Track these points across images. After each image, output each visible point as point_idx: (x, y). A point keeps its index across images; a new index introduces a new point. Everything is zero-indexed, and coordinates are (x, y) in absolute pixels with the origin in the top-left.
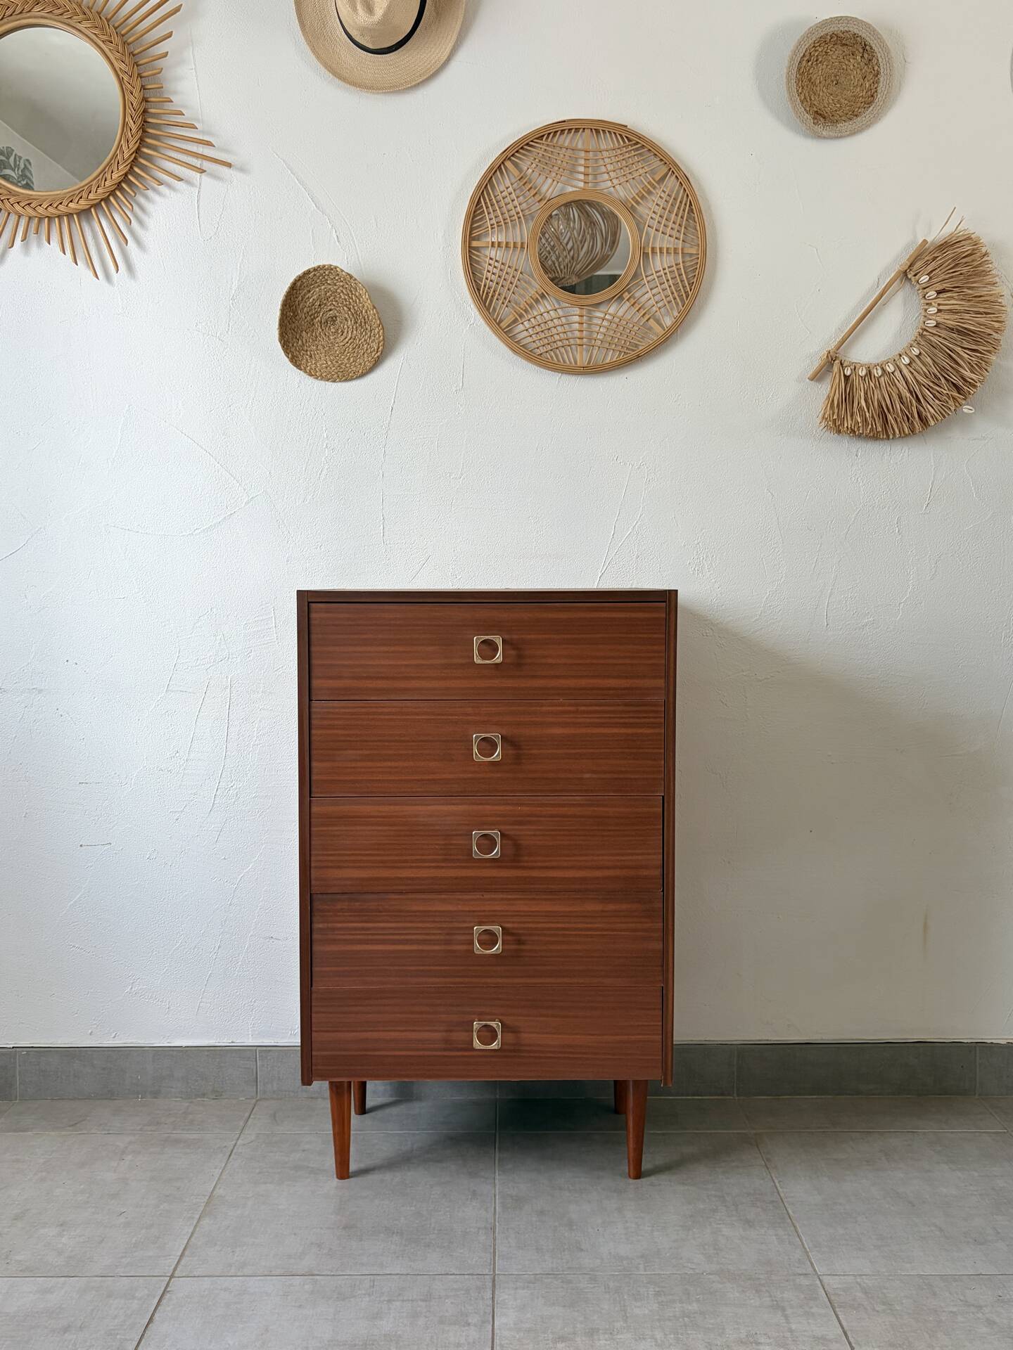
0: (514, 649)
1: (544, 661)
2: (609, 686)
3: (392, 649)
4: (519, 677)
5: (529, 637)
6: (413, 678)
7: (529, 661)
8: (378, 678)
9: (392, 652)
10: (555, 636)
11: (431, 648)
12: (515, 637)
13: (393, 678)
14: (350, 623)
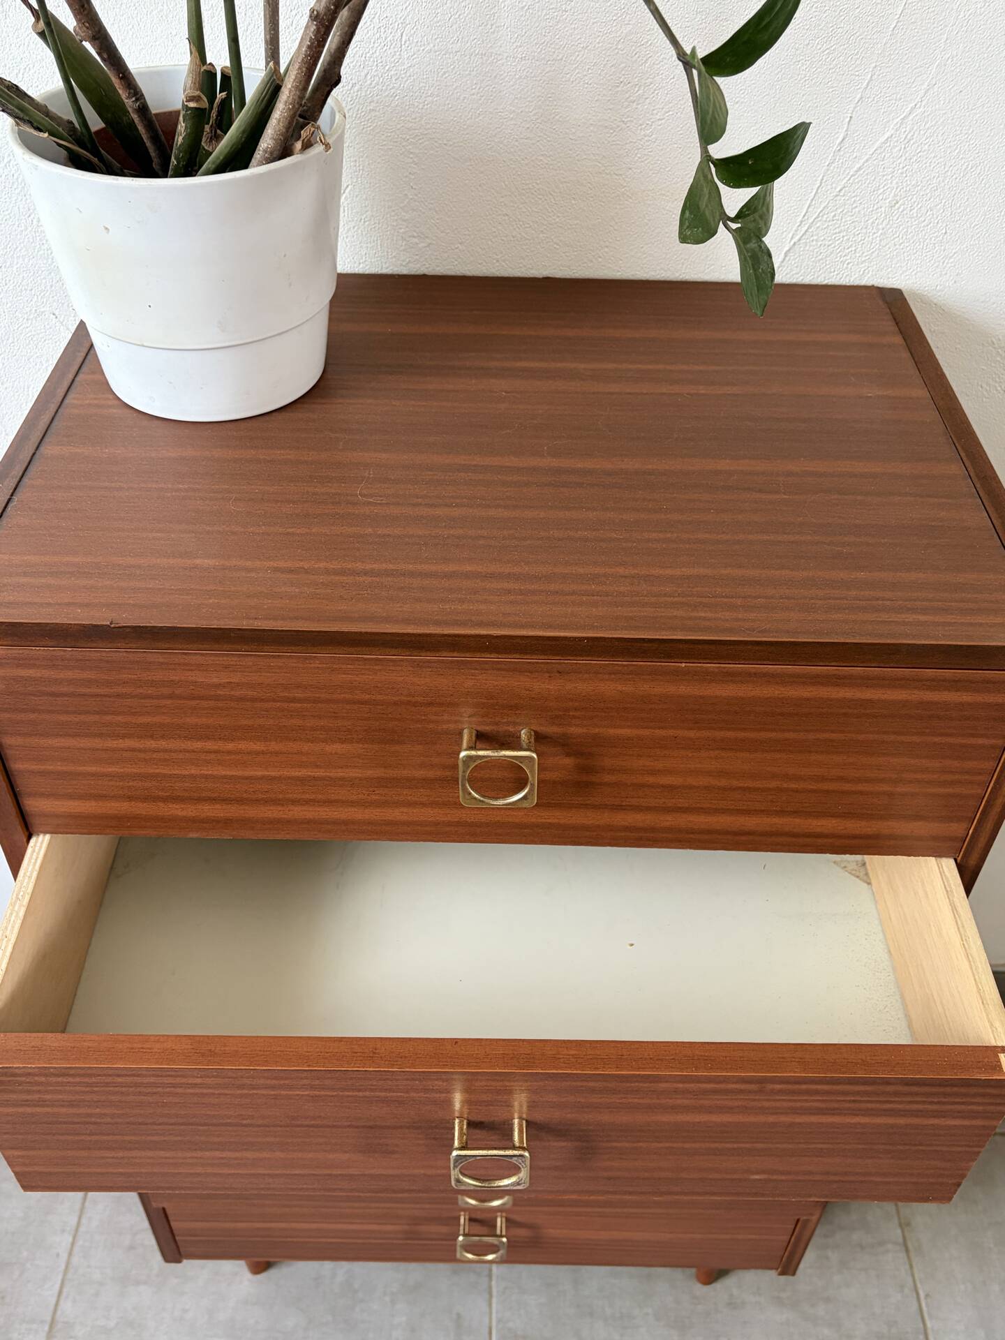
0: (568, 755)
1: (651, 780)
2: (819, 830)
3: (230, 746)
4: (586, 806)
5: (612, 731)
6: (294, 802)
7: (608, 778)
8: (200, 800)
9: (229, 752)
10: (691, 734)
11: (337, 747)
12: (574, 730)
13: (240, 801)
14: (94, 690)
